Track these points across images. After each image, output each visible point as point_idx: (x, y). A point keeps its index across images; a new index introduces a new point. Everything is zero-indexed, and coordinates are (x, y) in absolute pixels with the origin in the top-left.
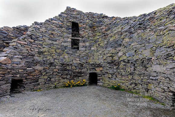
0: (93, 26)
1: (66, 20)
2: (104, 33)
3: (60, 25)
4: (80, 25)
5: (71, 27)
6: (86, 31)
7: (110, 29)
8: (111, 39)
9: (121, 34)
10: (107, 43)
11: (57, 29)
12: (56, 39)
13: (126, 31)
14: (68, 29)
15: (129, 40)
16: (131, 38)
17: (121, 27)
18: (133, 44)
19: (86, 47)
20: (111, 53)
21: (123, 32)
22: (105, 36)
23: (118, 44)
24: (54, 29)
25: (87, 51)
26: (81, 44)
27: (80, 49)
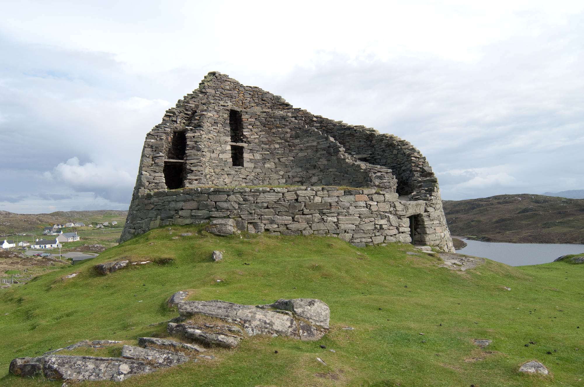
0: (268, 124)
1: (222, 107)
2: (288, 141)
3: (215, 120)
4: (244, 117)
5: (229, 121)
6: (255, 130)
7: (299, 137)
8: (300, 154)
9: (317, 151)
10: (293, 159)
11: (212, 128)
12: (213, 148)
13: (324, 149)
14: (225, 125)
15: (326, 163)
16: (329, 161)
17: (317, 141)
18: (331, 170)
19: (255, 161)
20: (300, 177)
21: (320, 149)
22: (289, 145)
23: (312, 164)
24: (210, 129)
25: (258, 170)
26: (247, 156)
27: (245, 164)
